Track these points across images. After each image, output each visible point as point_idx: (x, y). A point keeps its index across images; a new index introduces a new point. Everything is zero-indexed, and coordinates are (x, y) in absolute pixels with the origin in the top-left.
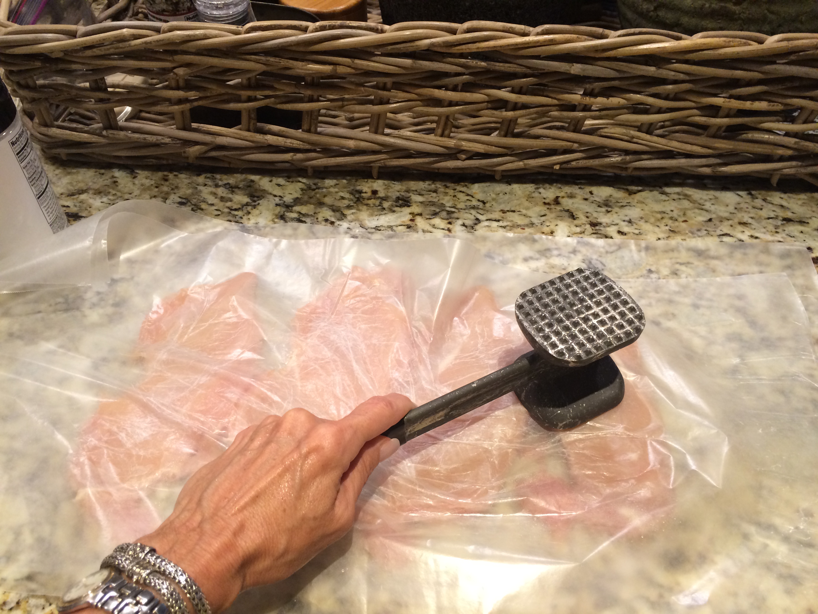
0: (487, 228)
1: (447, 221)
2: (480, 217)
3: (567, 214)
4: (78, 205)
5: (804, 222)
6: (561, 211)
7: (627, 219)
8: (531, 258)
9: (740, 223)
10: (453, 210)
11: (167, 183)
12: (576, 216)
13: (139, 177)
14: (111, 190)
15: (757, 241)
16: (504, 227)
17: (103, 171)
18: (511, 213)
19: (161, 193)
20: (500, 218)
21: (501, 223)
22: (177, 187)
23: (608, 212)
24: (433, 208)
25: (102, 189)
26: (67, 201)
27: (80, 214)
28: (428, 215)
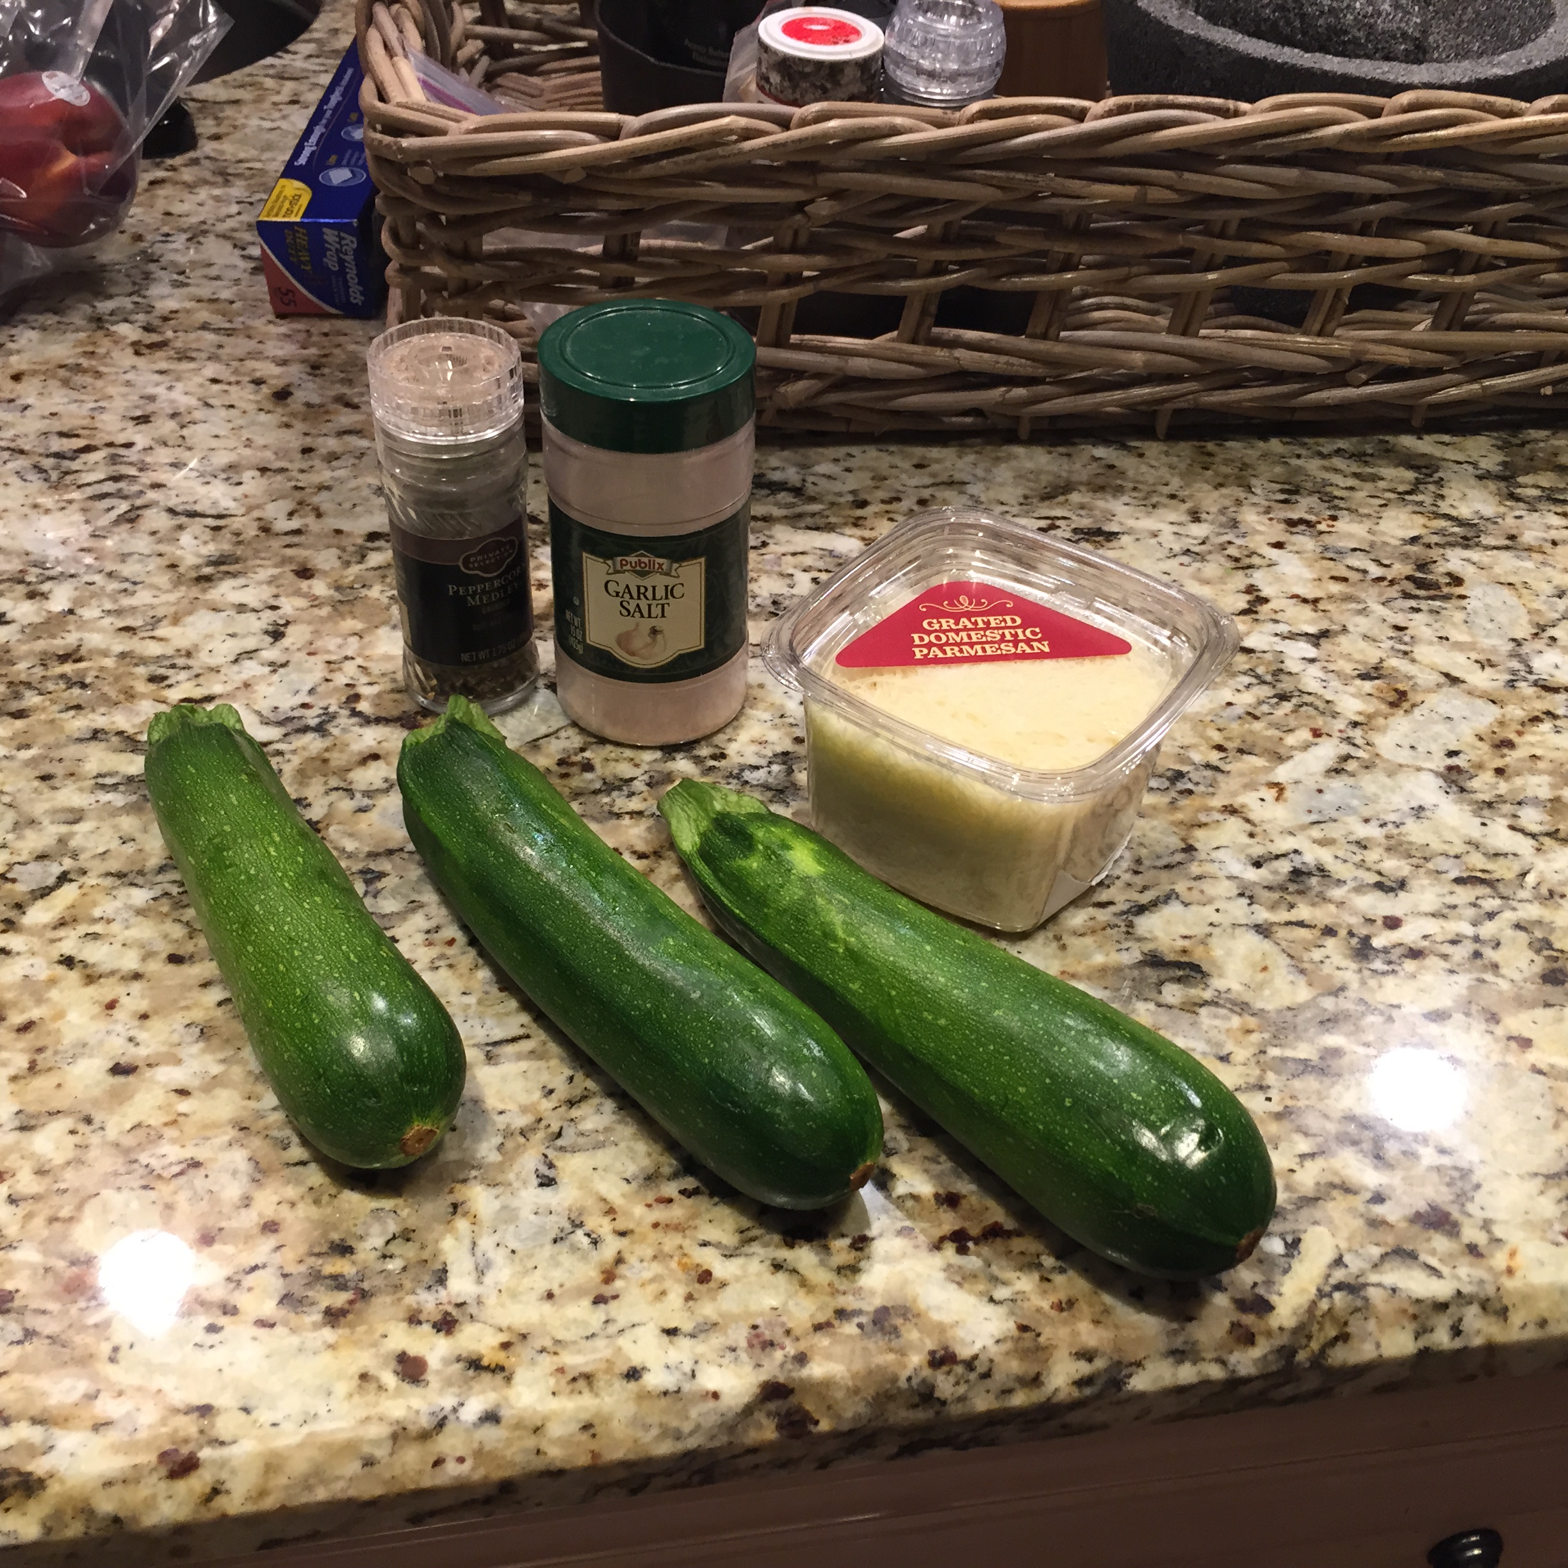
4: (1083, 512)
11: (1217, 459)
13: (1147, 453)
14: (1119, 482)
17: (1062, 450)
19: (1226, 476)
22: (1244, 464)
25: (1100, 481)
26: (1051, 508)
27: (1107, 528)
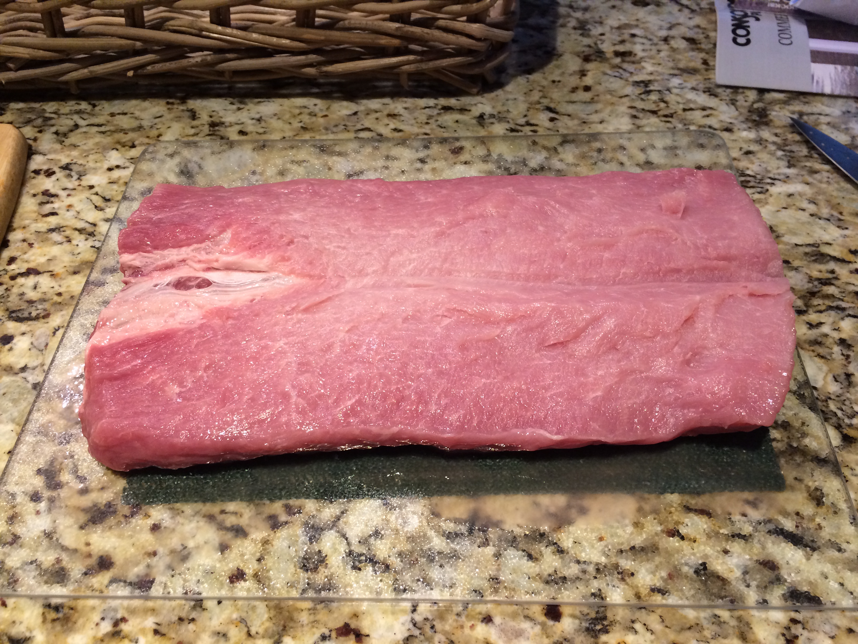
0: (83, 135)
1: (37, 130)
2: (81, 122)
3: (188, 114)
5: (466, 110)
6: (183, 111)
7: (257, 116)
8: (118, 167)
9: (389, 115)
10: (53, 116)
12: (198, 116)
15: (400, 134)
16: (103, 133)
18: (121, 116)
20: (104, 122)
21: (103, 129)
23: (239, 109)
24: (29, 116)
28: (19, 123)
